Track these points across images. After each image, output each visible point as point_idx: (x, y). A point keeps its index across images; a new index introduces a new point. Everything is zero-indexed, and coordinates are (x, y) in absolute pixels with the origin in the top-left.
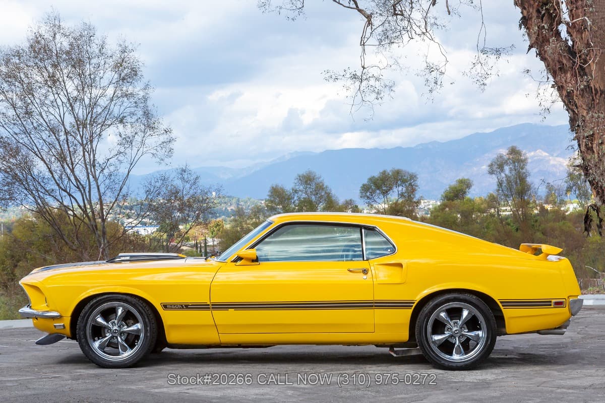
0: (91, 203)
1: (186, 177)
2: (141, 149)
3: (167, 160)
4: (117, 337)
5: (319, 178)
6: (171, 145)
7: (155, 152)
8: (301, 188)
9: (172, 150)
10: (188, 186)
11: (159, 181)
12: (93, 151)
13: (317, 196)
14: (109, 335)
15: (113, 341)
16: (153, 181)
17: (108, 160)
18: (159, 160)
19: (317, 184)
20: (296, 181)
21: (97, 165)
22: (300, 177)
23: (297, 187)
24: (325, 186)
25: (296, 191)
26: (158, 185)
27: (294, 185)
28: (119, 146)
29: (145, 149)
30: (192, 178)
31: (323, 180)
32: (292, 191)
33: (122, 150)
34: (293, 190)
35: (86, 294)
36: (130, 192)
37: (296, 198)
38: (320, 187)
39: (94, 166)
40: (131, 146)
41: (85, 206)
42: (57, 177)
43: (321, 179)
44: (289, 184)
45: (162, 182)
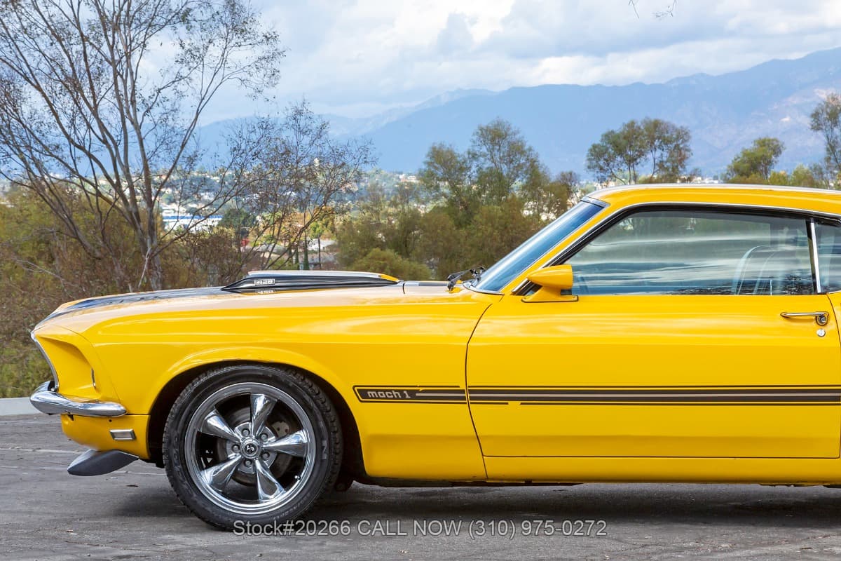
0: (128, 170)
1: (302, 123)
2: (221, 71)
3: (269, 92)
4: (252, 461)
5: (515, 134)
6: (276, 65)
7: (244, 76)
8: (484, 150)
9: (277, 74)
10: (306, 140)
11: (257, 130)
12: (132, 73)
13: (512, 166)
14: (234, 457)
15: (243, 469)
16: (245, 131)
17: (159, 91)
18: (253, 92)
19: (512, 144)
20: (475, 138)
21: (138, 100)
22: (481, 130)
23: (477, 149)
24: (526, 147)
25: (474, 156)
26: (254, 137)
27: (471, 144)
28: (179, 65)
29: (227, 72)
30: (314, 125)
31: (523, 137)
32: (467, 156)
33: (185, 71)
34: (469, 153)
35: (182, 365)
36: (201, 152)
37: (474, 169)
38: (517, 149)
39: (133, 102)
40: (201, 66)
41: (117, 176)
42: (65, 121)
43: (518, 136)
44: (462, 143)
45: (262, 131)
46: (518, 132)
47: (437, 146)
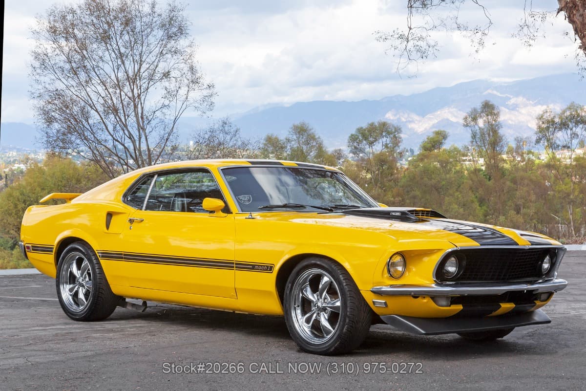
0: (141, 152)
1: (226, 129)
2: (185, 103)
3: (209, 113)
5: (310, 130)
6: (213, 99)
7: (197, 105)
8: (295, 137)
9: (213, 104)
10: (228, 137)
11: (208, 133)
12: (141, 104)
13: (308, 146)
16: (201, 134)
17: (154, 112)
18: (201, 113)
19: (309, 135)
20: (290, 130)
21: (145, 117)
22: (294, 126)
23: (291, 136)
24: (317, 137)
25: (288, 140)
26: (207, 136)
27: (288, 133)
28: (163, 100)
29: (188, 103)
30: (232, 130)
31: (315, 131)
32: (285, 140)
33: (167, 102)
34: (286, 139)
37: (289, 147)
38: (312, 137)
39: (142, 118)
40: (175, 100)
41: (136, 156)
42: (111, 128)
43: (312, 131)
44: (283, 133)
45: (210, 133)
46: (313, 129)
47: (270, 135)
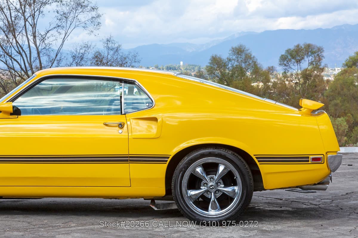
0: (31, 66)
1: (110, 46)
3: (96, 32)
5: (247, 50)
6: (99, 20)
7: (85, 25)
8: (234, 57)
9: (100, 24)
11: (83, 48)
13: (246, 64)
16: (78, 48)
17: (48, 31)
18: (89, 32)
19: (246, 55)
20: (230, 52)
22: (233, 49)
23: (231, 57)
24: (252, 56)
25: (230, 60)
26: (82, 51)
27: (229, 55)
30: (115, 46)
31: (251, 52)
32: (227, 60)
34: (228, 59)
37: (230, 65)
38: (248, 57)
43: (249, 51)
44: (225, 55)
46: (249, 50)
47: (214, 56)
